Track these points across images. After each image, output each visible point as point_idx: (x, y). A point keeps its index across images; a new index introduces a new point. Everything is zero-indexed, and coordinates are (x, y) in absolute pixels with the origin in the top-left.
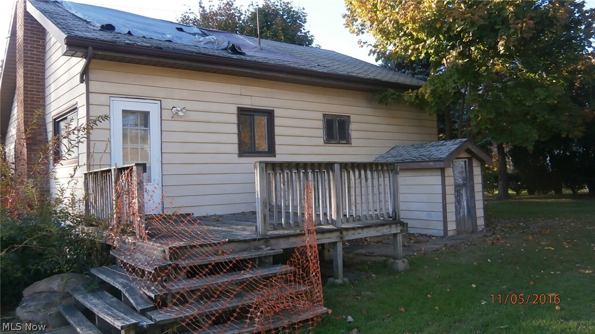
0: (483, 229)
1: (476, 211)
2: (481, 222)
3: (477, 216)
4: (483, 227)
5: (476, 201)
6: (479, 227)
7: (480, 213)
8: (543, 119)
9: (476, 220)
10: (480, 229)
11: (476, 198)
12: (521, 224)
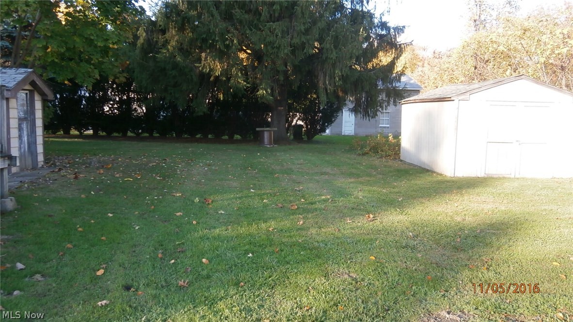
0: (42, 165)
1: (36, 147)
2: (41, 158)
3: (38, 152)
4: (42, 163)
5: (37, 137)
6: (39, 163)
7: (40, 149)
8: (97, 61)
9: (37, 156)
10: (41, 164)
11: (37, 134)
12: (77, 160)
